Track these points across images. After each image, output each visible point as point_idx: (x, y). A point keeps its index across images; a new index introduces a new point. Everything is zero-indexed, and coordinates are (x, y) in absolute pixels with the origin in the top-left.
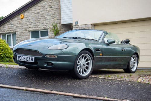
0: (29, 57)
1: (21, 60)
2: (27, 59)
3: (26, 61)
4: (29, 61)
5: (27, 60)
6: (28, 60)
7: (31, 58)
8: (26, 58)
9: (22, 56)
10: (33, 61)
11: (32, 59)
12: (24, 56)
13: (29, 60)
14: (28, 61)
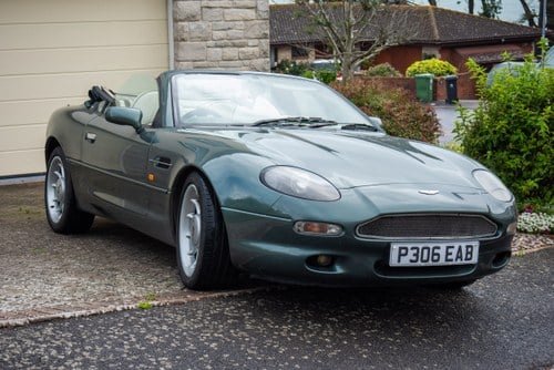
0: (457, 245)
1: (419, 263)
2: (448, 254)
3: (442, 262)
4: (459, 262)
5: (449, 257)
6: (453, 257)
7: (467, 247)
8: (442, 252)
9: (420, 246)
10: (475, 260)
11: (471, 253)
12: (431, 246)
13: (459, 256)
14: (450, 263)
